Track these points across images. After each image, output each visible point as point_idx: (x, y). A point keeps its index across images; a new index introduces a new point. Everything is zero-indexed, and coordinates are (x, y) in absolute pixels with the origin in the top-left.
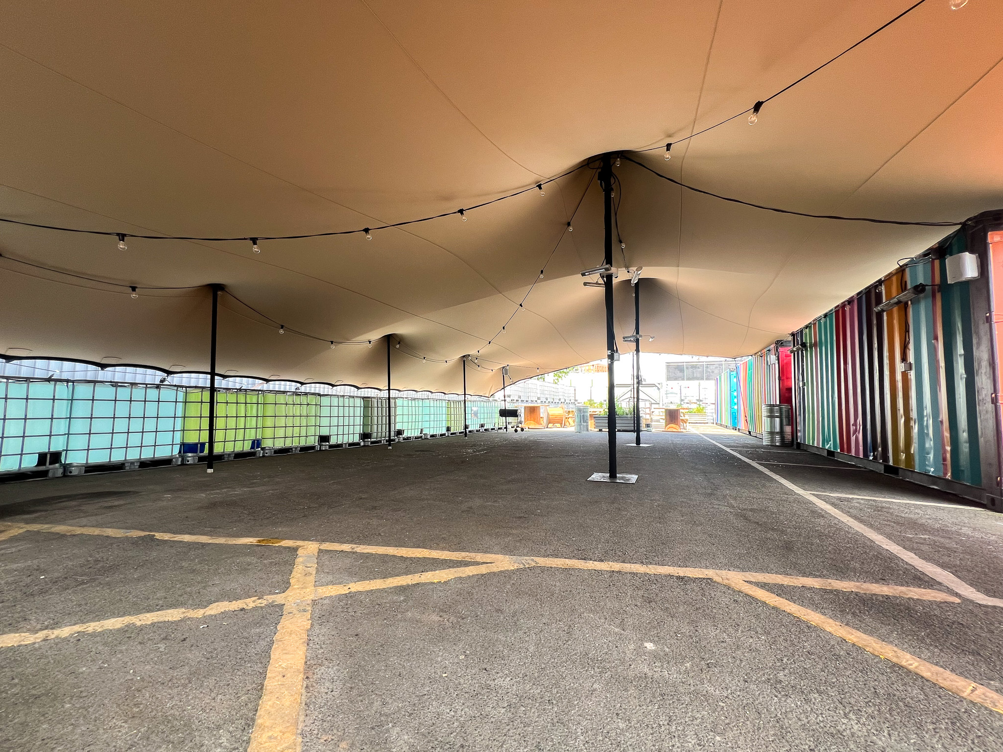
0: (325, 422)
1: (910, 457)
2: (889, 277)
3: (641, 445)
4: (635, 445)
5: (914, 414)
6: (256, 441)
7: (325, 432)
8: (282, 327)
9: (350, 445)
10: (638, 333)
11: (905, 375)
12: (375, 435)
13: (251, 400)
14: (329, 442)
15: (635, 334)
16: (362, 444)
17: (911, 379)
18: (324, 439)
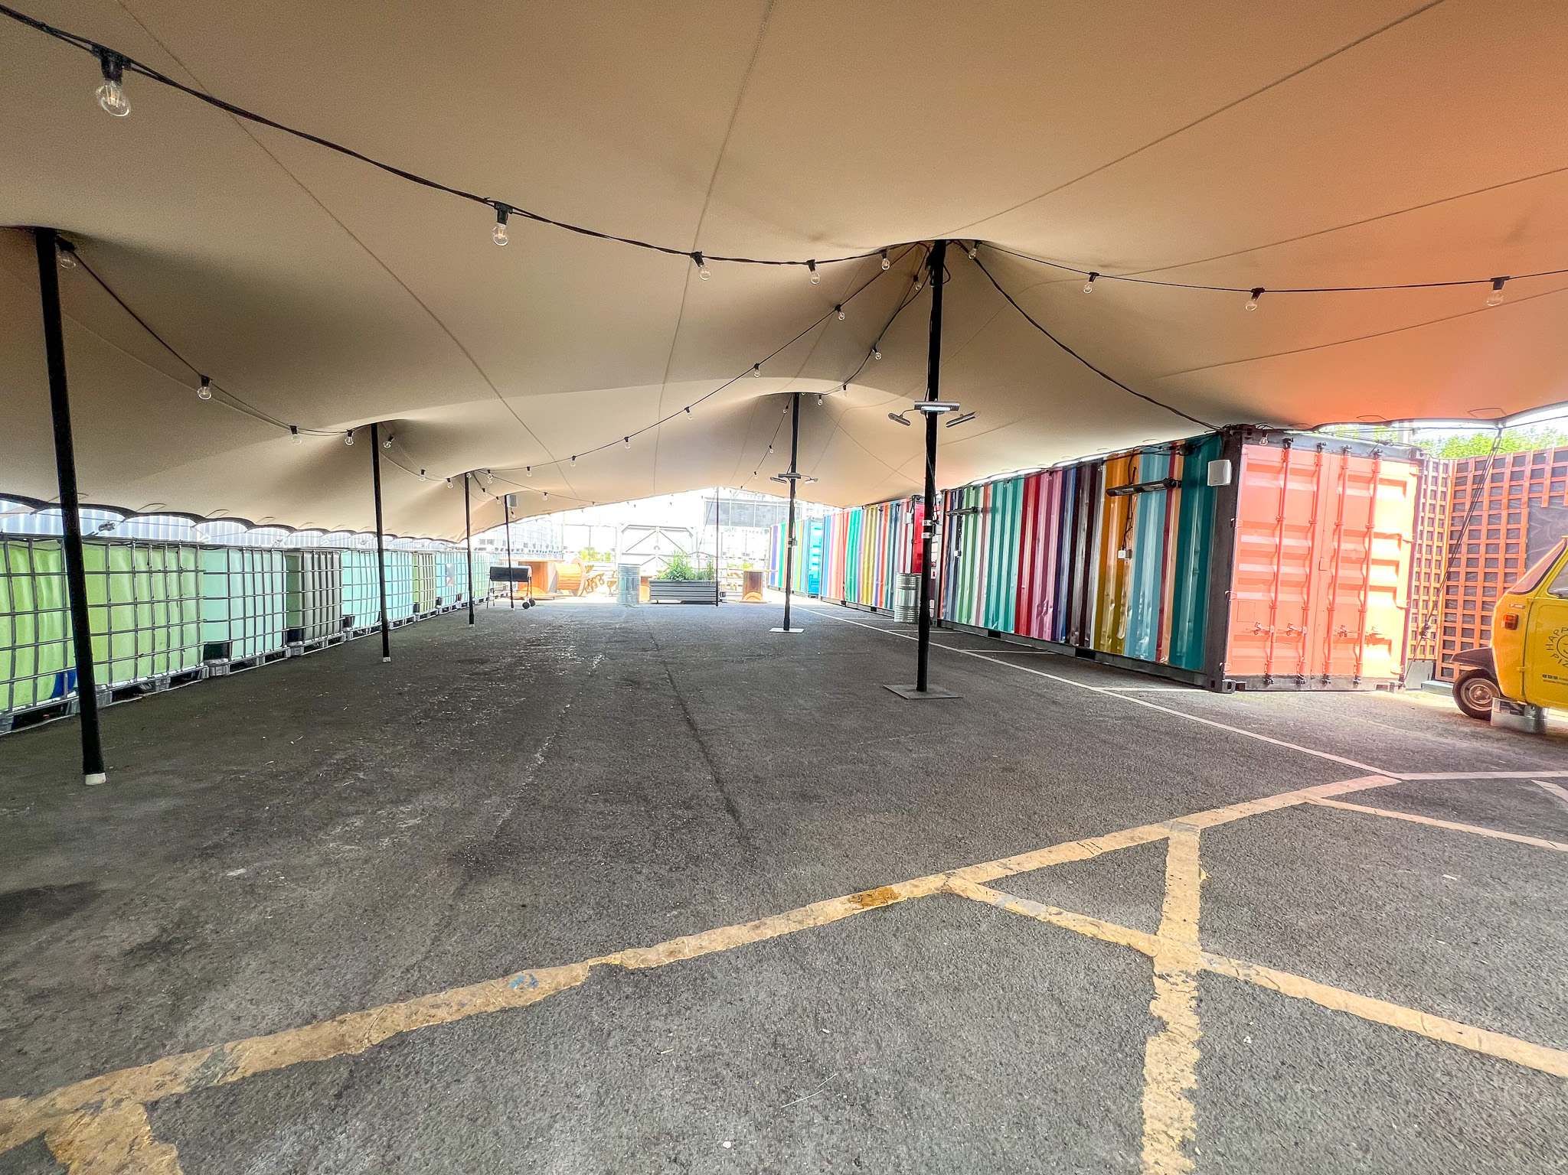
0: (215, 610)
1: (1116, 642)
2: (1113, 458)
3: (791, 630)
4: (782, 630)
5: (1129, 600)
6: (66, 675)
7: (216, 634)
8: (205, 381)
9: (269, 658)
10: (794, 470)
11: (1121, 564)
12: (309, 632)
13: (45, 563)
14: (228, 656)
15: (790, 471)
16: (288, 654)
17: (1128, 567)
18: (215, 651)
